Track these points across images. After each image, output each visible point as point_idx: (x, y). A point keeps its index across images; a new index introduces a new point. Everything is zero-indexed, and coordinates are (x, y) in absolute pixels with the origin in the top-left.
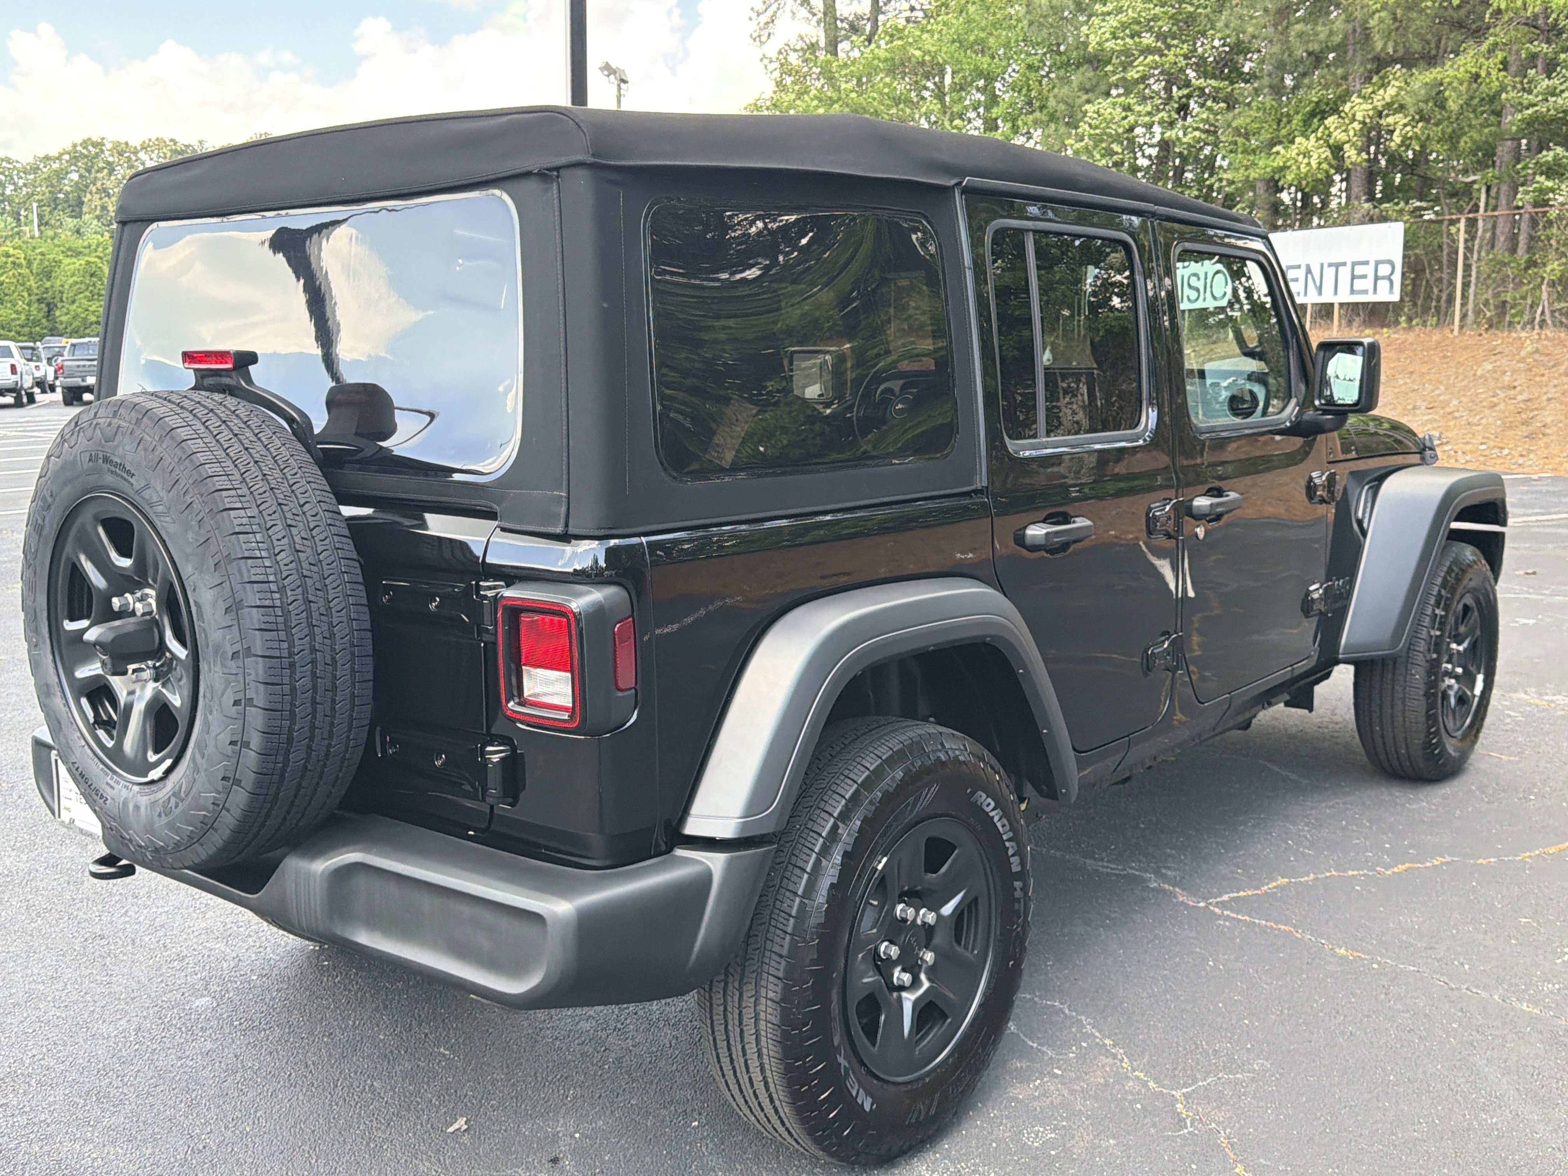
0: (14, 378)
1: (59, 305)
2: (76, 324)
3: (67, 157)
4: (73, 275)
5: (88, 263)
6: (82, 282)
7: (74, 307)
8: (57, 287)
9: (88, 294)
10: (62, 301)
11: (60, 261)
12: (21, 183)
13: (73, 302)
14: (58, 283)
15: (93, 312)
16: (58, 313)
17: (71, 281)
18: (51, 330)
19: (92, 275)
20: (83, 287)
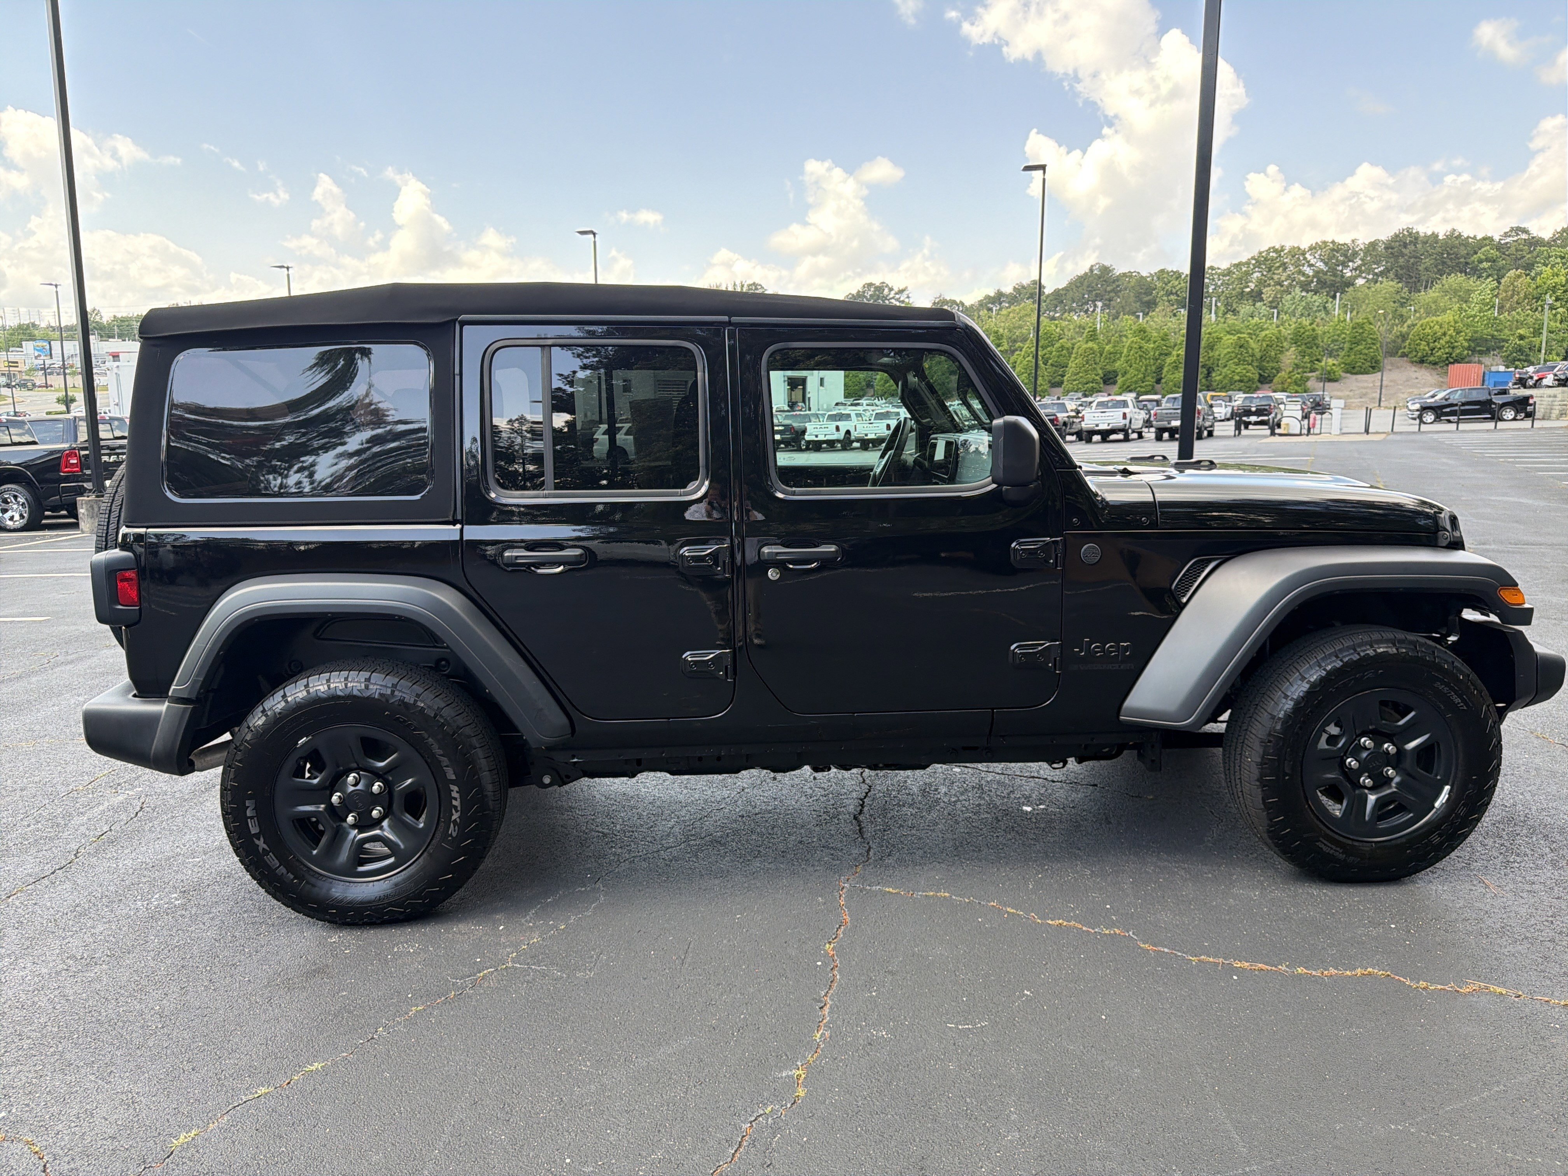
0: (1124, 422)
1: (1216, 369)
2: (1226, 381)
3: (1254, 262)
4: (1228, 347)
5: (1239, 338)
6: (1233, 352)
7: (1225, 370)
8: (1216, 357)
9: (1236, 360)
10: (1218, 366)
11: (1221, 338)
12: (1219, 283)
13: (1225, 366)
14: (1217, 353)
15: (1238, 373)
16: (1214, 375)
17: (1225, 351)
18: (1208, 387)
19: (1241, 347)
20: (1233, 355)
